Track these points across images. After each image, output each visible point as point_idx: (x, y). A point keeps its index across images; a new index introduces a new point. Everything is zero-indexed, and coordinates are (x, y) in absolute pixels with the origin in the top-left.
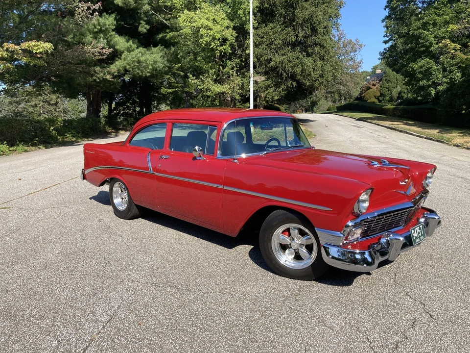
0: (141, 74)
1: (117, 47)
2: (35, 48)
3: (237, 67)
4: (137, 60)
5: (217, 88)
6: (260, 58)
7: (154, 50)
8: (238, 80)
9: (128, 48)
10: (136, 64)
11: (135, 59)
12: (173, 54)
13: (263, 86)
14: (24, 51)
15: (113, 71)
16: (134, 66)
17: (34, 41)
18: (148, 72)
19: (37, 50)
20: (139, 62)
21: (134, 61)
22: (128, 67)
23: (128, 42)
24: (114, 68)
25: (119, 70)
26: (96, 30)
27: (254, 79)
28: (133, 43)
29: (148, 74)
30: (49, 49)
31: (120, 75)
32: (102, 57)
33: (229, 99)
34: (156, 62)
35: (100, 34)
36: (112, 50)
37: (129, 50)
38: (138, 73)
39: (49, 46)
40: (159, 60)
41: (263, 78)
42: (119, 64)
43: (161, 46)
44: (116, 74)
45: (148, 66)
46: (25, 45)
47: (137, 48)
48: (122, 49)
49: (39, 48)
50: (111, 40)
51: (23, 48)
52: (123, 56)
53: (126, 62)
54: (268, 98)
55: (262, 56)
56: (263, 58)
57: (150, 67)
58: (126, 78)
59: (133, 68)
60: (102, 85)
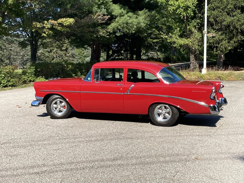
0: (128, 32)
1: (113, 13)
2: (65, 22)
4: (126, 22)
7: (140, 12)
10: (125, 25)
11: (125, 22)
12: (153, 16)
14: (60, 24)
15: (109, 30)
16: (124, 26)
17: (65, 18)
18: (134, 30)
19: (66, 23)
20: (127, 23)
21: (123, 23)
22: (119, 27)
23: (121, 9)
24: (110, 28)
25: (114, 29)
26: (100, 3)
27: (207, 35)
28: (124, 9)
29: (133, 32)
30: (72, 22)
31: (114, 32)
32: (102, 22)
34: (139, 23)
35: (102, 5)
36: (109, 16)
37: (121, 15)
38: (126, 31)
39: (72, 21)
40: (142, 21)
41: (214, 34)
42: (114, 25)
43: (146, 9)
44: (111, 32)
45: (134, 26)
46: (60, 21)
47: (126, 13)
48: (116, 15)
49: (67, 23)
50: (109, 9)
51: (59, 22)
52: (116, 20)
53: (118, 23)
54: (222, 48)
57: (135, 27)
58: (118, 34)
59: (123, 28)
60: (102, 39)
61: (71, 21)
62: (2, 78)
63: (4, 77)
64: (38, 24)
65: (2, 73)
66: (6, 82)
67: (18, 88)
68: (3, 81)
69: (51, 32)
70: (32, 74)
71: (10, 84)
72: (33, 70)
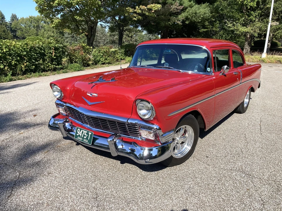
0: (195, 20)
1: (185, 5)
2: (154, 8)
3: (258, 16)
4: (195, 12)
5: (243, 29)
6: (276, 10)
7: (204, 5)
8: (258, 24)
9: (190, 5)
10: (194, 15)
12: (215, 8)
13: (275, 28)
16: (193, 16)
17: (153, 4)
18: (200, 20)
19: (154, 9)
20: (196, 13)
21: (193, 13)
22: (189, 16)
23: (190, 1)
24: (181, 17)
27: (271, 24)
28: (193, 2)
30: (160, 8)
32: (177, 11)
33: (249, 36)
34: (205, 13)
36: (183, 6)
37: (191, 6)
38: (194, 20)
40: (207, 12)
41: (278, 23)
42: (184, 15)
43: (207, 3)
46: (149, 6)
47: (195, 5)
48: (187, 6)
49: (156, 8)
50: (181, 1)
51: (148, 8)
52: (187, 10)
53: (188, 13)
55: (277, 9)
56: (278, 10)
57: (202, 16)
58: (187, 22)
59: (192, 17)
60: (172, 27)
61: (159, 6)
62: (101, 56)
63: (102, 55)
64: (131, 9)
65: (101, 52)
66: (104, 60)
67: (113, 65)
68: (101, 59)
69: (140, 17)
70: (122, 53)
71: (107, 61)
72: (123, 50)
